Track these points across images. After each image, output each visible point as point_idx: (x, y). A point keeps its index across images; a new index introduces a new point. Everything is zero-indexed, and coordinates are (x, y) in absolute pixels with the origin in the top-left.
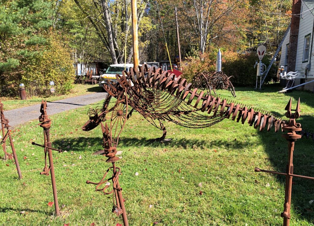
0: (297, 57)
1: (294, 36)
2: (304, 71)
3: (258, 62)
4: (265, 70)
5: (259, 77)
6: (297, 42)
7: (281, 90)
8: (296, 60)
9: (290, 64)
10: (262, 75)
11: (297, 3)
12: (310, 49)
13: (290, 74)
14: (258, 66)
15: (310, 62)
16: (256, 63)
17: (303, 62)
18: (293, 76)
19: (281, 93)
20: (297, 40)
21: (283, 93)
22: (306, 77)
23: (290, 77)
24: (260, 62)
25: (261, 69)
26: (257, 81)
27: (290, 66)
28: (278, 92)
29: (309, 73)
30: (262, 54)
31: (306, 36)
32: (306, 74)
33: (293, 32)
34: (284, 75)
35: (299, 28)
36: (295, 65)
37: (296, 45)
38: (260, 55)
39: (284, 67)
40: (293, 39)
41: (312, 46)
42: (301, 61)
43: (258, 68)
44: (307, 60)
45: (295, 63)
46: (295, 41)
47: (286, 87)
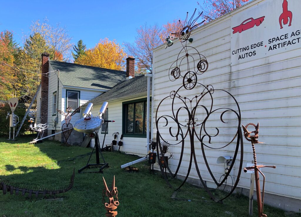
0: (48, 110)
1: (45, 92)
2: (54, 124)
3: (11, 113)
4: (17, 121)
5: (12, 128)
6: (47, 98)
7: (31, 141)
8: (47, 113)
9: (43, 116)
10: (15, 126)
11: (46, 64)
12: (57, 104)
13: (39, 126)
14: (11, 118)
15: (58, 116)
16: (8, 114)
17: (53, 115)
18: (42, 127)
19: (31, 144)
20: (48, 96)
21: (33, 143)
22: (56, 129)
23: (40, 128)
24: (13, 113)
25: (14, 121)
26: (10, 132)
27: (43, 118)
28: (28, 143)
29: (57, 125)
30: (14, 106)
31: (53, 93)
32: (55, 126)
33: (44, 88)
34: (33, 126)
35: (48, 85)
36: (47, 117)
37: (47, 100)
38: (12, 106)
39: (33, 119)
40: (44, 94)
41: (58, 102)
42: (52, 114)
43: (11, 119)
44: (55, 114)
45: (47, 116)
46: (46, 96)
47: (37, 138)
